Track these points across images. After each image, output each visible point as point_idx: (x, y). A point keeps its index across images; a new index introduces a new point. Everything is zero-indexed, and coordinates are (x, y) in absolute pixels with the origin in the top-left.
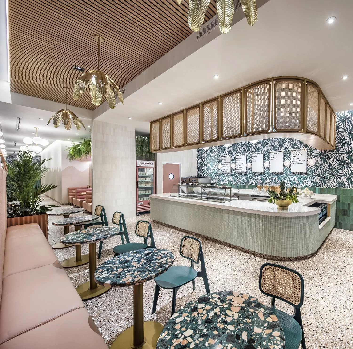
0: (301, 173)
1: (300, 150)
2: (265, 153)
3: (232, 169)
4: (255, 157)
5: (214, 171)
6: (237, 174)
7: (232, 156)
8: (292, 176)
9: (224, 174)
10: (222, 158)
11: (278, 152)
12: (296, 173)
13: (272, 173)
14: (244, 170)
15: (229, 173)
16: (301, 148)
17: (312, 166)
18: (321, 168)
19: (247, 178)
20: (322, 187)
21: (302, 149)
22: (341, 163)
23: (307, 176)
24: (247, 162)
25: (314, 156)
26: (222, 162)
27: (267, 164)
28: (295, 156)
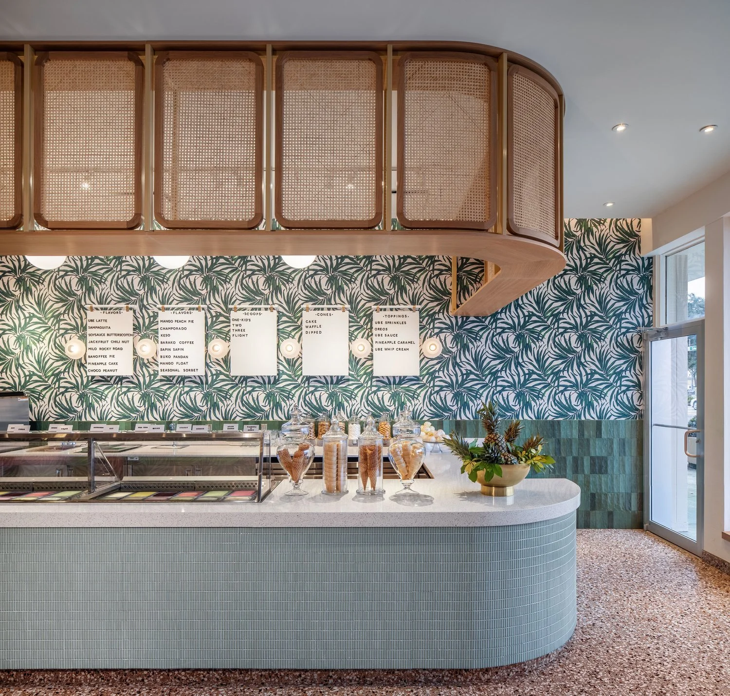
0: (402, 380)
1: (396, 310)
2: (281, 310)
3: (138, 362)
4: (246, 320)
5: (43, 369)
6: (161, 380)
7: (138, 310)
8: (374, 389)
9: (98, 381)
10: (91, 315)
11: (329, 309)
12: (387, 377)
13: (308, 378)
14: (196, 365)
15: (120, 379)
16: (399, 304)
17: (432, 359)
18: (456, 364)
19: (207, 397)
20: (458, 418)
21: (402, 306)
22: (503, 353)
23: (419, 388)
24: (208, 338)
25: (436, 331)
26: (89, 331)
27: (290, 348)
28: (383, 326)
